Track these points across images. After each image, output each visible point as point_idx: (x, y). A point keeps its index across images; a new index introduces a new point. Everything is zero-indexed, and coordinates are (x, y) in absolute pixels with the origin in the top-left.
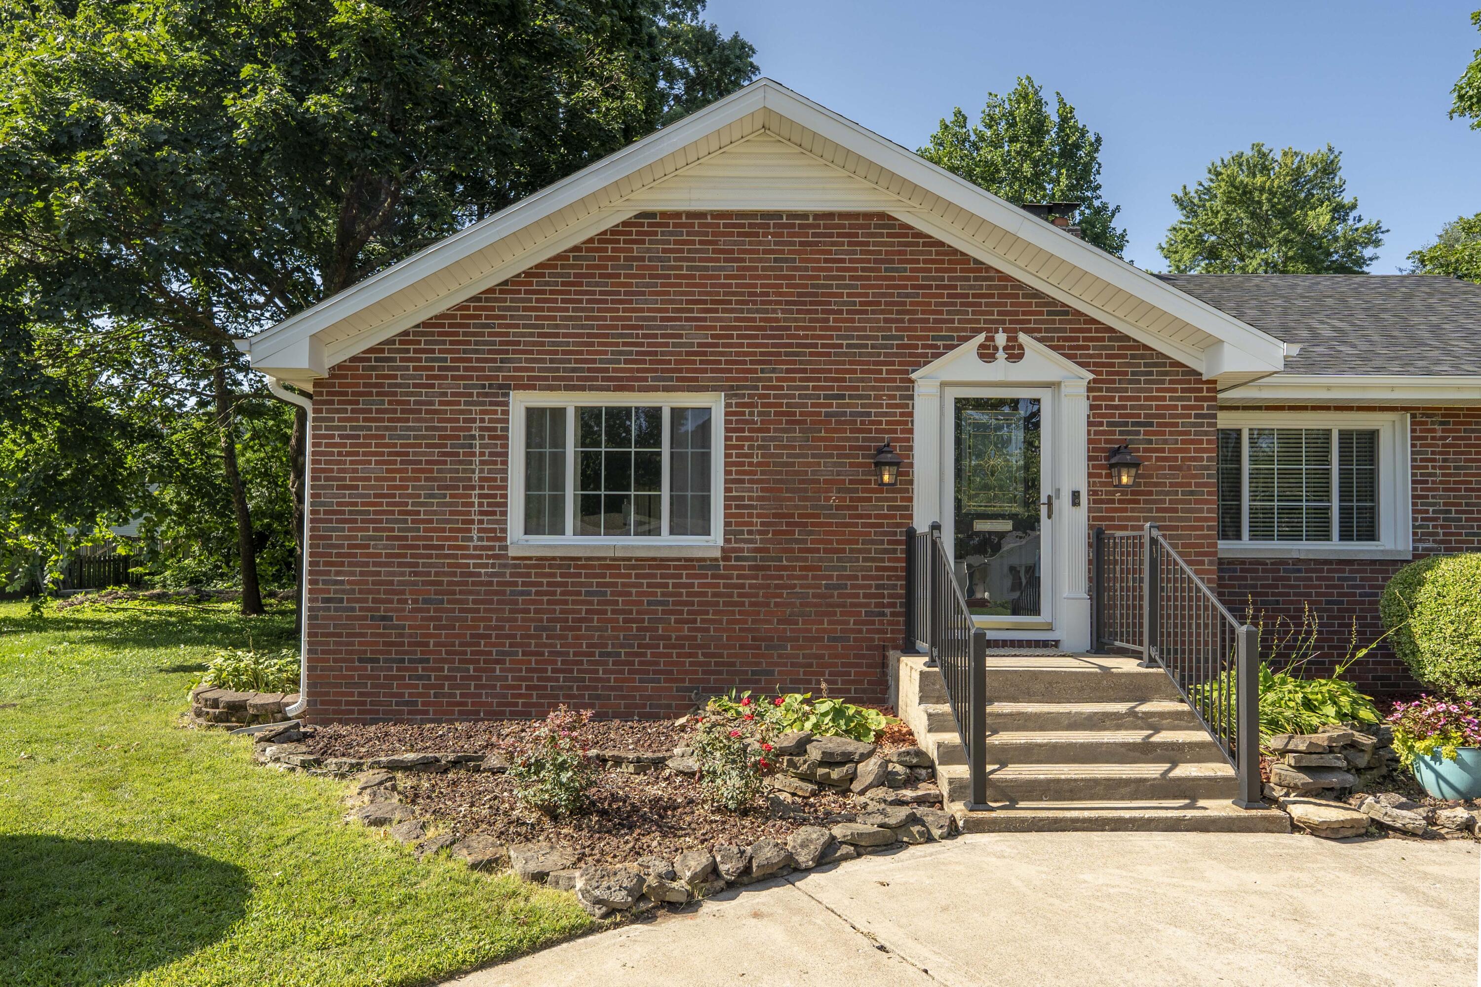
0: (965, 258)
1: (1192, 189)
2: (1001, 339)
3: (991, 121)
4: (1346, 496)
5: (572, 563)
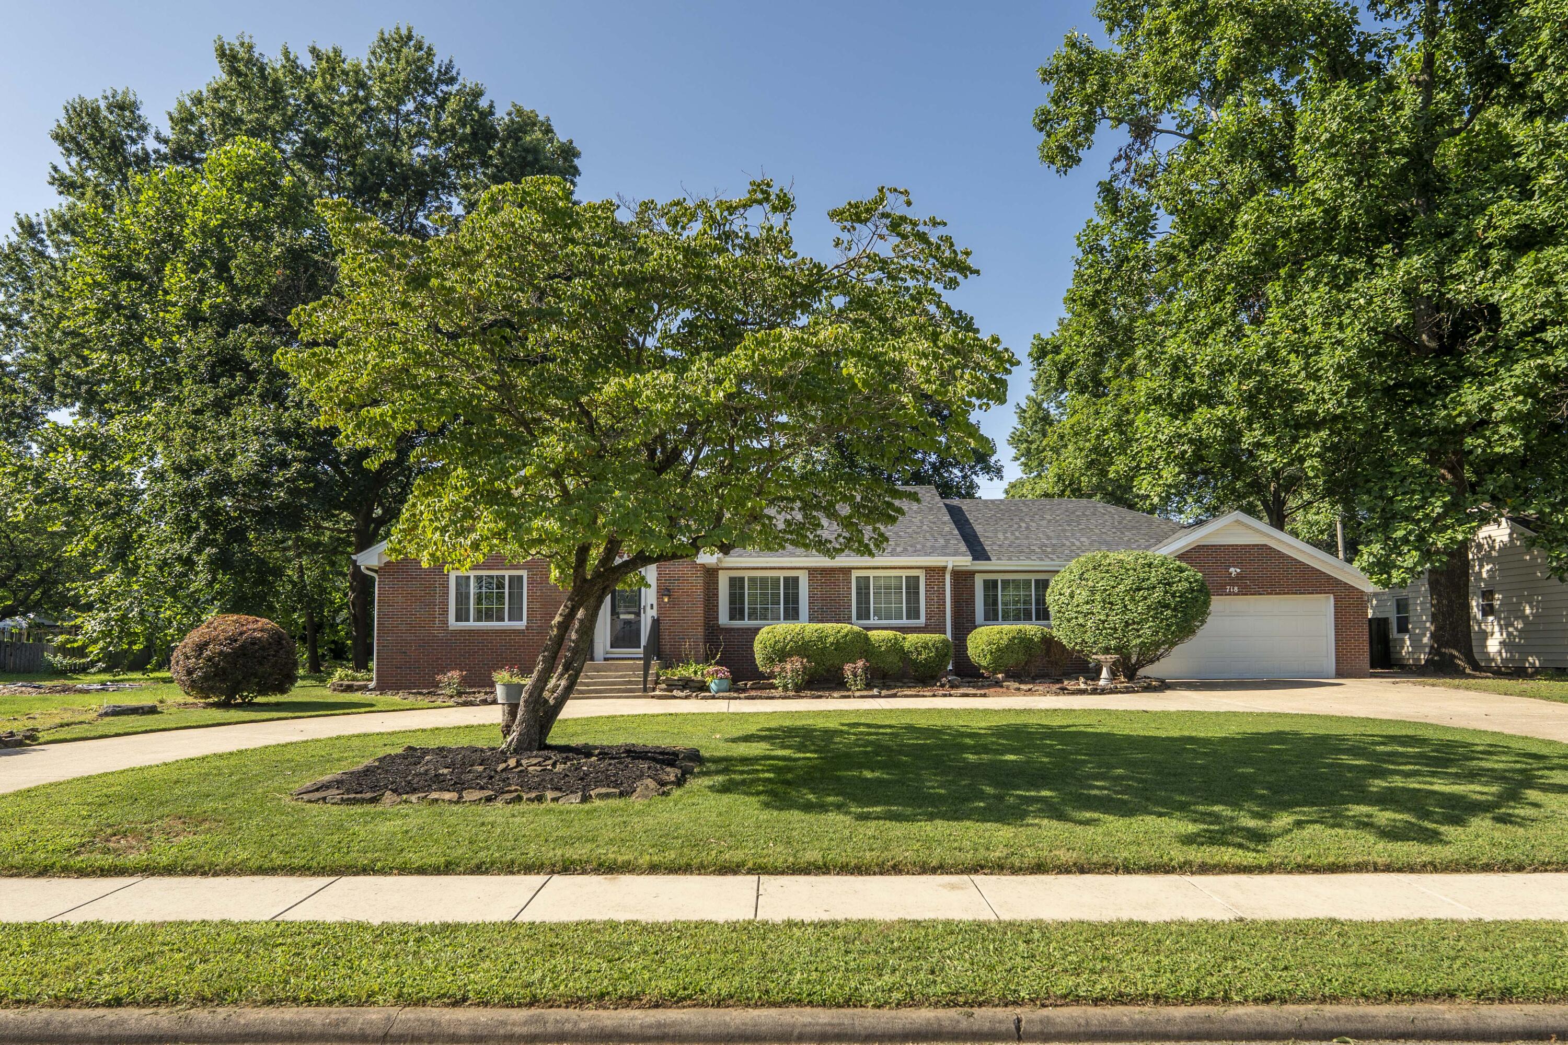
4: (786, 602)
5: (470, 632)
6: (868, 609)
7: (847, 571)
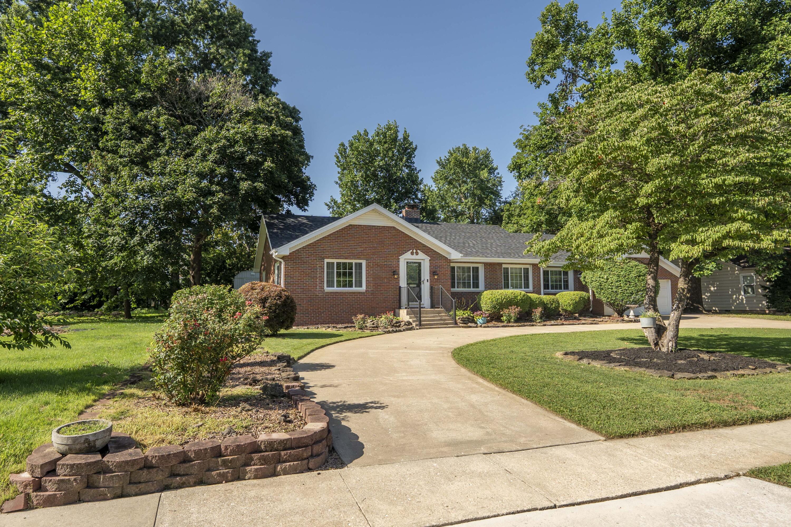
0: (408, 236)
1: (443, 158)
2: (415, 251)
3: (378, 135)
4: (473, 280)
5: (336, 293)
6: (508, 283)
7: (500, 264)
